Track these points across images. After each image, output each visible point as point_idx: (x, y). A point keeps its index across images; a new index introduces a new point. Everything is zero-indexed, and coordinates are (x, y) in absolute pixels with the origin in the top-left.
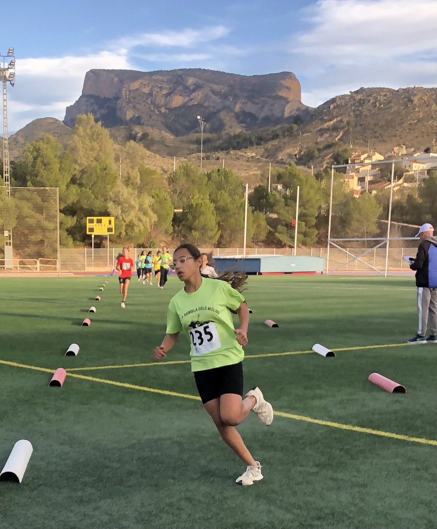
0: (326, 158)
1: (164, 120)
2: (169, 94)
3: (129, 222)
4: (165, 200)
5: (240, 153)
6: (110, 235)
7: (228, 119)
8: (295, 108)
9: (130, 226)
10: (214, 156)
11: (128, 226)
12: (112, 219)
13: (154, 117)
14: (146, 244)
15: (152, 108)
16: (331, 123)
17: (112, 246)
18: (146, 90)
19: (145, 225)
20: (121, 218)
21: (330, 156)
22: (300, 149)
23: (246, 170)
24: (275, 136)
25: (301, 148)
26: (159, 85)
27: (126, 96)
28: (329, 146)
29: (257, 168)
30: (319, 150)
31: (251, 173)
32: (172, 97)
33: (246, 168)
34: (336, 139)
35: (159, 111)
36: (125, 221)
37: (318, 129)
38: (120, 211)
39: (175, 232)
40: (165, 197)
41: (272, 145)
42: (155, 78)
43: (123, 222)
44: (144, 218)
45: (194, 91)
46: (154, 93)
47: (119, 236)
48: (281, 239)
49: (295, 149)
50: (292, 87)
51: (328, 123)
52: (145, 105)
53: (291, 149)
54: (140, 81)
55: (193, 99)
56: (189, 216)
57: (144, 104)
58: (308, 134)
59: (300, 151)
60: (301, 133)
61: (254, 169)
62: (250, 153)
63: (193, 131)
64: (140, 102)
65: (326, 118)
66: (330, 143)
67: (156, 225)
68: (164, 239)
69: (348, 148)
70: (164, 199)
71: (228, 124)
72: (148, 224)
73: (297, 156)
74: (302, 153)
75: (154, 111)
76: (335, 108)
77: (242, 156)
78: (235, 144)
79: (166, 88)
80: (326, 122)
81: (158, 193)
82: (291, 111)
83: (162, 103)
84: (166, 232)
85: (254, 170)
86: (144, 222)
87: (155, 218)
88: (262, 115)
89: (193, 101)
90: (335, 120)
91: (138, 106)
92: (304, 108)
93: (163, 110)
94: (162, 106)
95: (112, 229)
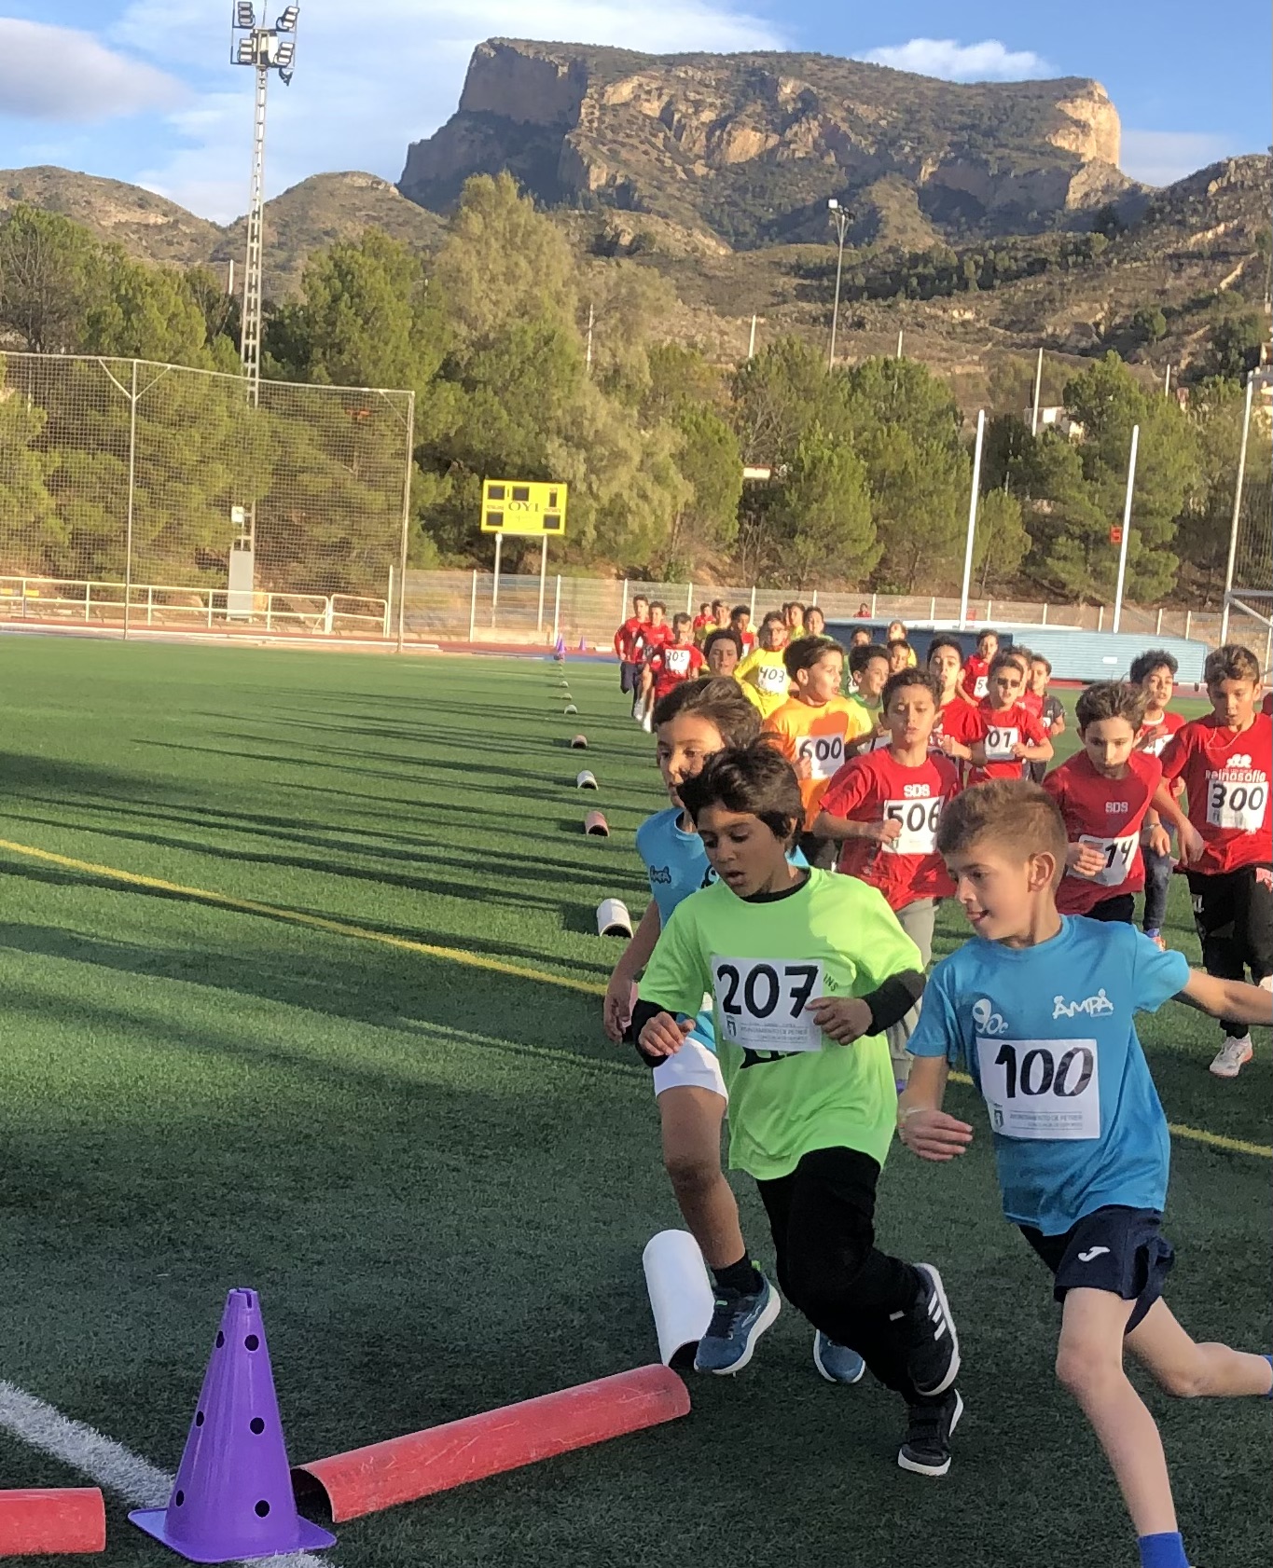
0: (1188, 339)
1: (699, 201)
2: (720, 124)
3: (611, 501)
4: (720, 441)
5: (928, 310)
6: (550, 538)
7: (894, 205)
8: (1099, 185)
9: (615, 513)
10: (849, 313)
11: (604, 513)
12: (561, 490)
13: (670, 190)
14: (654, 568)
15: (668, 163)
16: (1210, 235)
17: (552, 568)
18: (653, 108)
19: (659, 513)
20: (582, 487)
21: (1201, 332)
22: (1110, 308)
23: (945, 360)
24: (1037, 266)
25: (1113, 305)
26: (692, 96)
27: (591, 122)
28: (1200, 304)
29: (976, 358)
30: (1168, 313)
31: (958, 370)
32: (729, 134)
33: (943, 355)
34: (1223, 285)
35: (685, 171)
36: (596, 498)
37: (1170, 251)
38: (582, 468)
39: (743, 537)
40: (722, 434)
41: (1026, 291)
42: (682, 75)
43: (591, 501)
44: (656, 493)
45: (796, 118)
46: (677, 117)
47: (577, 542)
48: (1063, 576)
49: (1097, 305)
50: (1092, 122)
51: (1199, 236)
52: (646, 153)
53: (1085, 306)
54: (636, 80)
55: (795, 142)
56: (792, 497)
57: (643, 147)
58: (1138, 264)
59: (1113, 313)
60: (1115, 261)
61: (969, 358)
62: (960, 313)
63: (788, 236)
64: (631, 141)
65: (1193, 220)
66: (1202, 296)
67: (690, 518)
68: (710, 557)
69: (1258, 311)
70: (716, 438)
71: (895, 221)
72: (669, 510)
73: (1102, 328)
74: (1118, 320)
75: (672, 170)
76: (1222, 191)
77: (936, 317)
78: (914, 281)
79: (711, 105)
80: (1194, 233)
81: (700, 419)
82: (1087, 195)
83: (699, 148)
84: (718, 538)
85: (969, 363)
86: (656, 503)
87: (688, 492)
88: (999, 200)
89: (792, 146)
90: (1221, 228)
91: (624, 154)
92: (1126, 185)
93: (700, 169)
94: (699, 157)
95: (558, 519)
